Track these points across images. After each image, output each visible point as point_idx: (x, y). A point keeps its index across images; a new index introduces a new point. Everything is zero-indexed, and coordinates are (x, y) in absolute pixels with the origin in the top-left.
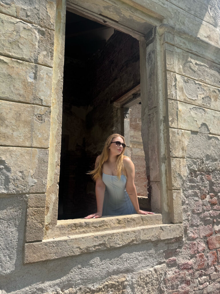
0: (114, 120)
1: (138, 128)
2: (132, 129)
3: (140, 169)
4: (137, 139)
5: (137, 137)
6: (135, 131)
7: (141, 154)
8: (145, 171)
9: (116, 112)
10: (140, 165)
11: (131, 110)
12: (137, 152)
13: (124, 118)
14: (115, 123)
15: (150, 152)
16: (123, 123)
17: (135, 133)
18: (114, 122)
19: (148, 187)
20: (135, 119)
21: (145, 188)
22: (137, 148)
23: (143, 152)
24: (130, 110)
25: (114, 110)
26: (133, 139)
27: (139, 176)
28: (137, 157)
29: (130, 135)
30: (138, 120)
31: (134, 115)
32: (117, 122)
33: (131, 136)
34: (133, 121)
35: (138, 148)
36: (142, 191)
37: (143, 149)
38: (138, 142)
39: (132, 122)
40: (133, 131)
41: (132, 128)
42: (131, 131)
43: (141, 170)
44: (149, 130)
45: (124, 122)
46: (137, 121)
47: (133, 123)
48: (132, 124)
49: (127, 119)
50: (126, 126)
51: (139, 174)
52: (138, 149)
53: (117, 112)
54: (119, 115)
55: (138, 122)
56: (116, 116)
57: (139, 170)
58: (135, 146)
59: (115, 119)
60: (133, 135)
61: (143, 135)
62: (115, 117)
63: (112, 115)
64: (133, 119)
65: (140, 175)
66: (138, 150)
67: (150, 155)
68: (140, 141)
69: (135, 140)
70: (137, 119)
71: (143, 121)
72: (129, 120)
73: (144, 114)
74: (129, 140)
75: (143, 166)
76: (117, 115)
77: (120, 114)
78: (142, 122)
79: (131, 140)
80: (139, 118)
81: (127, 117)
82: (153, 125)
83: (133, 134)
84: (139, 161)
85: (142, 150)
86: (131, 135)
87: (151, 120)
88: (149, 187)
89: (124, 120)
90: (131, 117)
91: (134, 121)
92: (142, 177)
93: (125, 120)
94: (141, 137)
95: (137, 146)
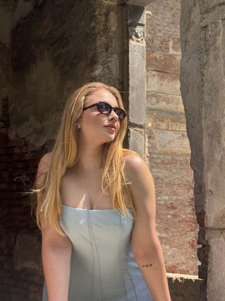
0: (98, 42)
1: (173, 69)
2: (154, 73)
3: (176, 195)
4: (168, 103)
5: (169, 96)
6: (162, 78)
7: (181, 149)
8: (192, 199)
9: (104, 19)
10: (177, 181)
11: (150, 13)
12: (169, 142)
13: (129, 37)
14: (102, 52)
15: (205, 142)
16: (124, 52)
17: (161, 85)
18: (99, 50)
19: (201, 246)
20: (164, 42)
21: (190, 250)
22: (167, 130)
23: (186, 142)
24: (147, 14)
25: (97, 12)
26: (158, 102)
27: (175, 216)
28: (170, 158)
29: (148, 92)
30: (171, 44)
31: (160, 31)
32: (107, 50)
33: (151, 95)
34: (157, 47)
35: (172, 130)
36: (183, 258)
37: (186, 134)
38: (172, 113)
39: (153, 52)
40: (156, 78)
41: (154, 70)
42: (150, 79)
43: (181, 198)
44: (203, 74)
45: (127, 52)
46: (168, 49)
47: (158, 55)
48: (155, 58)
49: (138, 41)
50: (134, 64)
51: (174, 208)
52: (172, 133)
53: (107, 20)
54: (113, 29)
55: (171, 52)
56: (104, 32)
57: (175, 197)
58: (163, 126)
59: (101, 41)
60: (157, 92)
61: (185, 91)
62: (102, 33)
63: (94, 28)
64: (157, 42)
65: (176, 210)
66: (170, 136)
67: (205, 150)
68: (179, 110)
69: (163, 105)
70: (169, 41)
71: (187, 47)
72: (144, 44)
73: (189, 26)
74: (145, 104)
75: (185, 185)
76: (106, 29)
77: (116, 25)
78: (184, 51)
79: (149, 105)
80: (176, 40)
81: (137, 36)
82: (216, 59)
83: (155, 89)
84: (174, 171)
85: (183, 135)
86: (150, 90)
87: (210, 42)
88: (203, 246)
89: (128, 43)
90: (149, 36)
91: (161, 47)
92: (183, 217)
93: (132, 43)
94: (180, 98)
95: (168, 126)
